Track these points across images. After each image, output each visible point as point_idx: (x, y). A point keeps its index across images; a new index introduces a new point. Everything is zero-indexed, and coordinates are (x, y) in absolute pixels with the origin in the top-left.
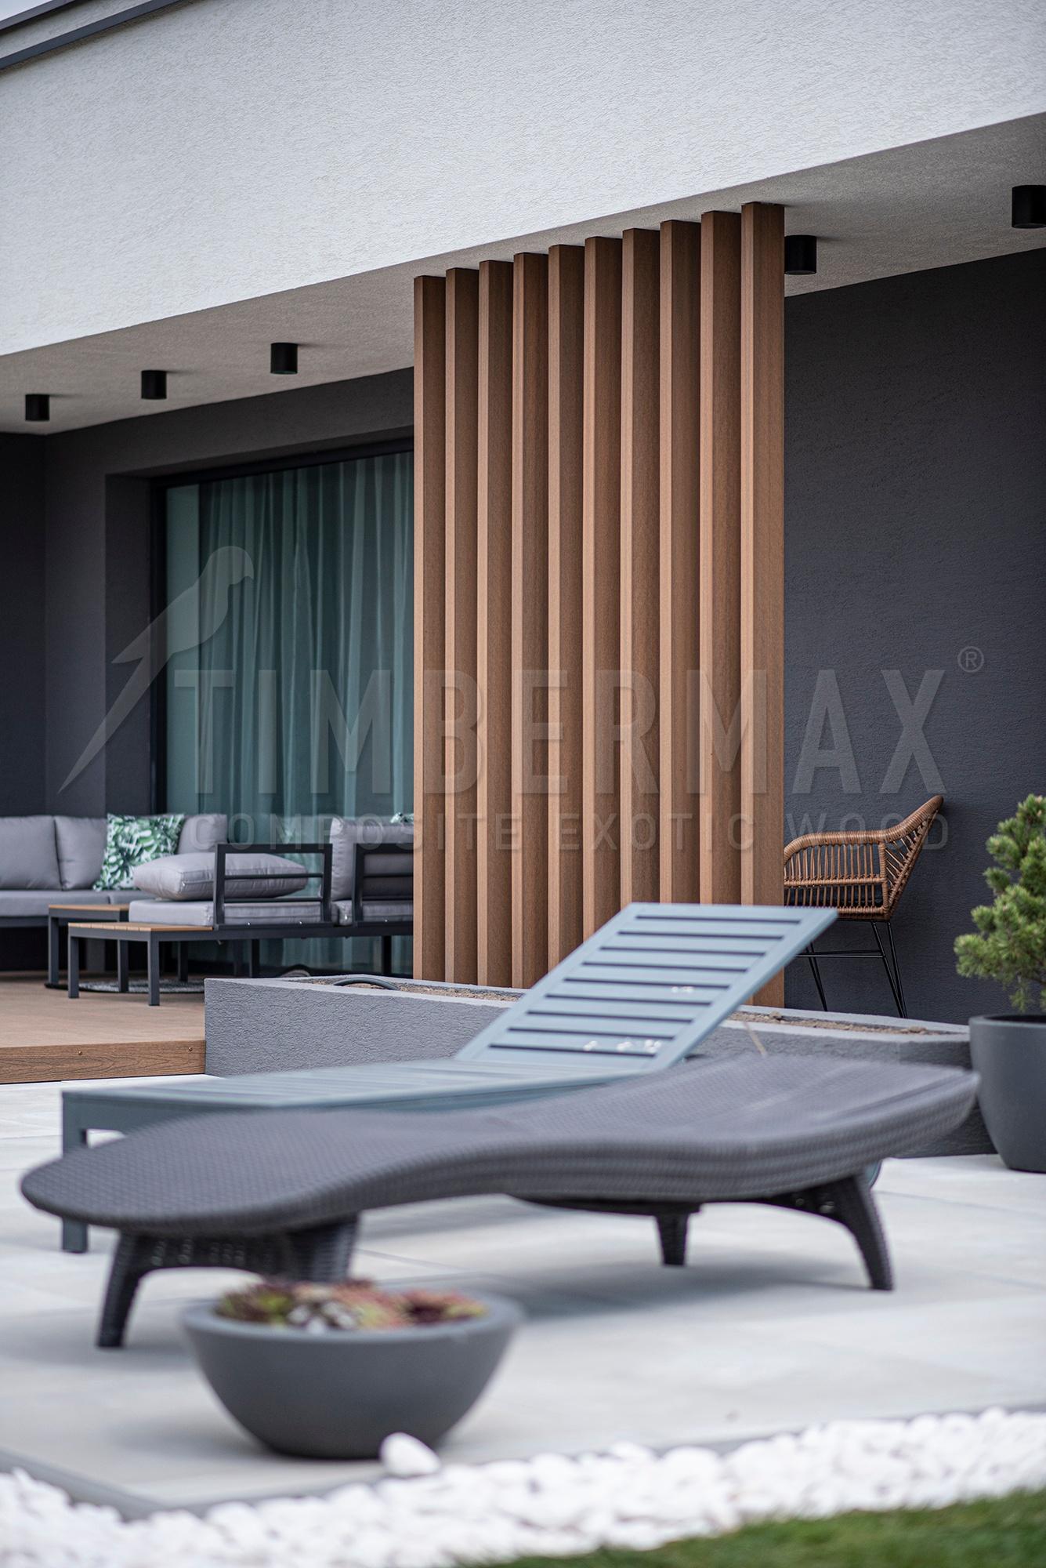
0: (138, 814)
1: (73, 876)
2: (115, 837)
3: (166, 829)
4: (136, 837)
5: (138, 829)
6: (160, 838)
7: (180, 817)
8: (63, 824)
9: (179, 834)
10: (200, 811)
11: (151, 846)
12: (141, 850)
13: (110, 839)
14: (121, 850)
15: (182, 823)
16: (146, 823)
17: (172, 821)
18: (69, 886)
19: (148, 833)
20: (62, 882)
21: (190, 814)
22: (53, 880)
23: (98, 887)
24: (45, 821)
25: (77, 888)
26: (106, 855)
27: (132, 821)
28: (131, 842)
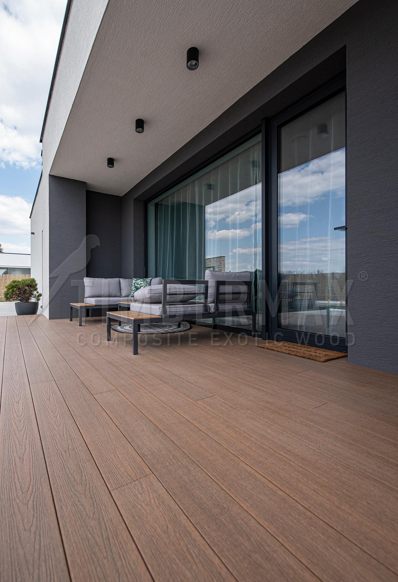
0: (140, 278)
1: (124, 293)
2: (134, 283)
3: (147, 281)
4: (139, 283)
5: (139, 281)
6: (145, 284)
7: (150, 279)
8: (122, 280)
9: (150, 283)
10: (156, 277)
11: (143, 286)
12: (141, 287)
13: (133, 284)
14: (136, 287)
15: (151, 280)
16: (142, 280)
17: (148, 280)
18: (123, 296)
19: (142, 282)
20: (121, 295)
21: (153, 278)
22: (118, 294)
23: (130, 296)
24: (117, 279)
25: (125, 297)
26: (132, 288)
27: (138, 279)
28: (138, 285)
